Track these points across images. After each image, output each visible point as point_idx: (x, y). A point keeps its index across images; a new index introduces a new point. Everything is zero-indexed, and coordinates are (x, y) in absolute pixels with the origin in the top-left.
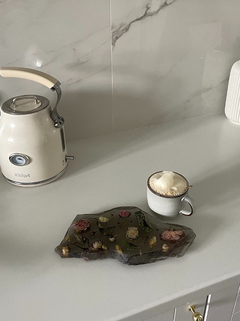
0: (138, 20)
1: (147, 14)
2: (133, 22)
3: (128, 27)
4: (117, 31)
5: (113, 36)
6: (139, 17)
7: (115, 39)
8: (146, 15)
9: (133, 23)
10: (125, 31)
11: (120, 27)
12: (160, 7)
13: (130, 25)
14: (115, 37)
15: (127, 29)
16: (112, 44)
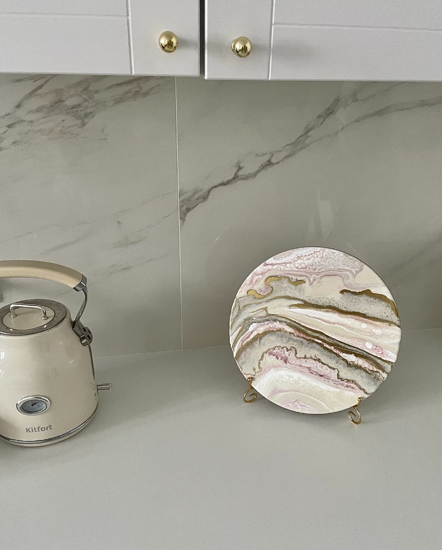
0: (223, 184)
4: (189, 199)
5: (181, 206)
6: (225, 181)
7: (185, 211)
9: (215, 188)
10: (201, 200)
11: (195, 194)
12: (260, 167)
14: (184, 208)
15: (205, 198)
16: (181, 218)
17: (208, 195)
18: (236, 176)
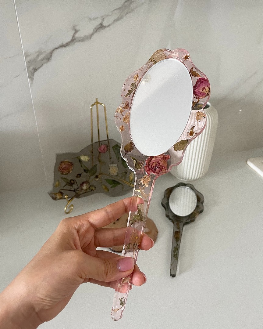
0: (63, 46)
1: (75, 39)
2: (57, 48)
3: (49, 56)
4: (34, 61)
5: (28, 67)
6: (64, 43)
7: (33, 71)
8: (73, 40)
9: (56, 50)
10: (45, 61)
11: (38, 56)
12: (94, 30)
13: (51, 53)
14: (31, 68)
15: (48, 58)
16: (30, 78)
17: (51, 56)
18: (73, 38)
